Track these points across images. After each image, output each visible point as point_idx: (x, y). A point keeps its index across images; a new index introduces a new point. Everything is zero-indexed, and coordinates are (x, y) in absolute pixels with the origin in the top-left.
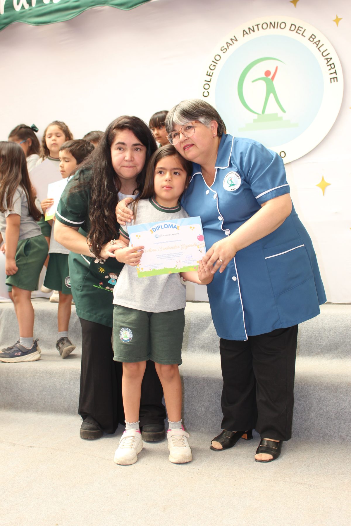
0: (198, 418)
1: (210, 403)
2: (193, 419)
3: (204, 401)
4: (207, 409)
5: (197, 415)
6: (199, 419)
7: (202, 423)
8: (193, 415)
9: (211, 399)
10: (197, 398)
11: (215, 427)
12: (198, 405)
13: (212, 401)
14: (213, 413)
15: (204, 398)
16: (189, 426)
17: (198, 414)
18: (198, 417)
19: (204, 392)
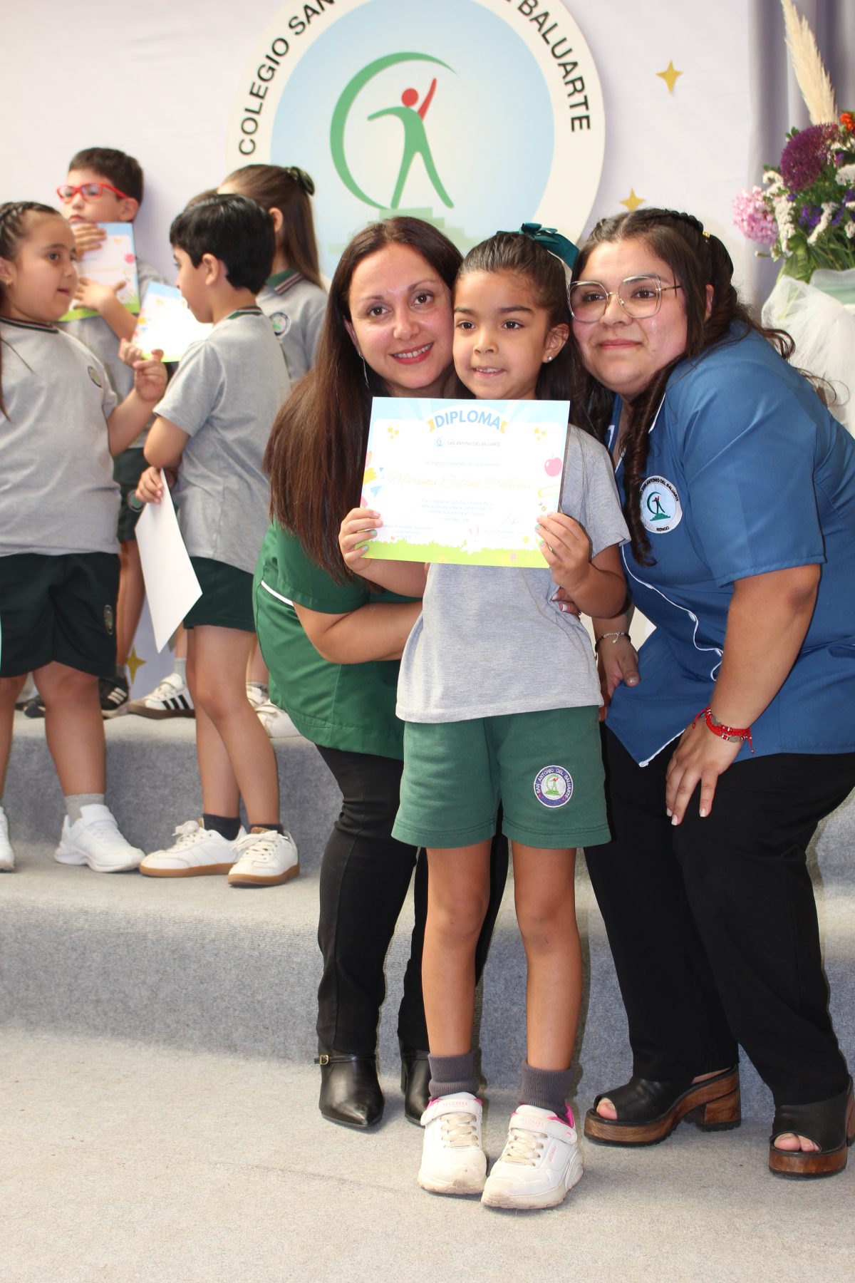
0: (130, 1016)
1: (161, 976)
2: (118, 1018)
3: (145, 972)
4: (153, 991)
5: (129, 1007)
6: (132, 1019)
7: (142, 1028)
8: (118, 1006)
9: (162, 967)
10: (127, 964)
11: (174, 1039)
12: (131, 981)
13: (166, 971)
14: (167, 1003)
15: (146, 962)
16: (109, 1036)
17: (131, 1004)
18: (130, 1013)
19: (145, 947)
